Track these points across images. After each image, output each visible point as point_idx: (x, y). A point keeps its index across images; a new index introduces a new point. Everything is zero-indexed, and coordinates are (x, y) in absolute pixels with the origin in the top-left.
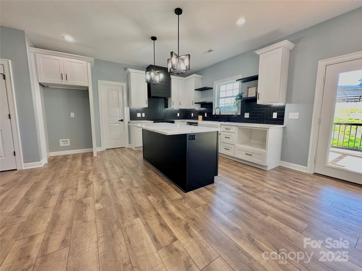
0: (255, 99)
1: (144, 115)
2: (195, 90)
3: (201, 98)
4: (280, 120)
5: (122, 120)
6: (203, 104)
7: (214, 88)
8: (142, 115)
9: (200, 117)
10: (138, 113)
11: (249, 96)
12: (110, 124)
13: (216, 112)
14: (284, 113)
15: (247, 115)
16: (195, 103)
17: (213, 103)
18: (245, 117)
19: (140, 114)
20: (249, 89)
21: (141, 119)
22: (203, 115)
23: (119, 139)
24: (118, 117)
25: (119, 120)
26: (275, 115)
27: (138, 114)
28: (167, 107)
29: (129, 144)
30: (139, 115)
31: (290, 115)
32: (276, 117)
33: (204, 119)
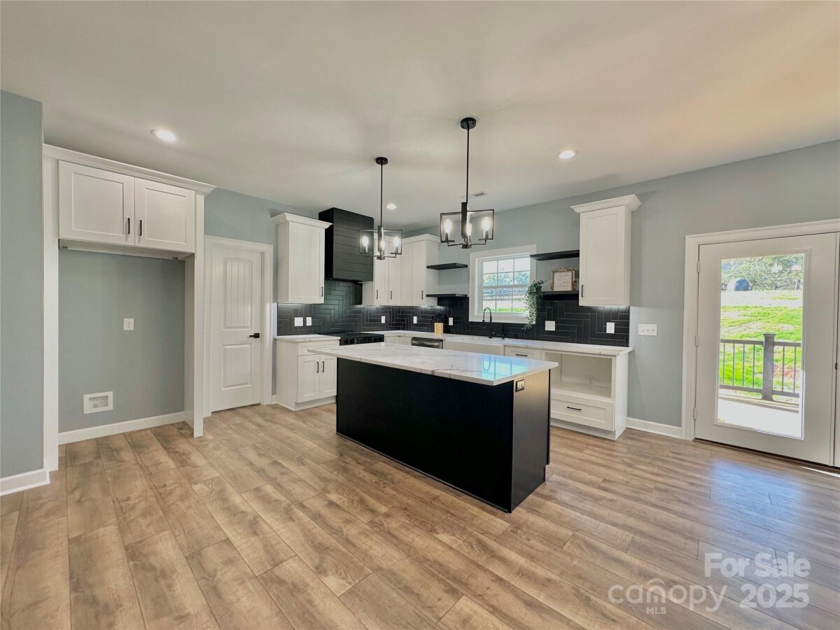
0: (573, 296)
1: (309, 321)
2: (428, 267)
3: (439, 284)
4: (622, 337)
5: (257, 336)
6: (441, 299)
7: (471, 267)
8: (305, 322)
9: (439, 326)
10: (297, 316)
11: (556, 289)
12: (227, 347)
13: (475, 316)
14: (628, 324)
15: (550, 326)
16: (427, 296)
17: (470, 296)
18: (546, 329)
19: (302, 319)
20: (556, 274)
21: (305, 330)
22: (446, 322)
23: (248, 384)
24: (247, 327)
25: (251, 336)
26: (610, 328)
27: (296, 318)
28: (361, 304)
29: (273, 394)
30: (298, 322)
31: (641, 328)
32: (613, 332)
33: (447, 330)
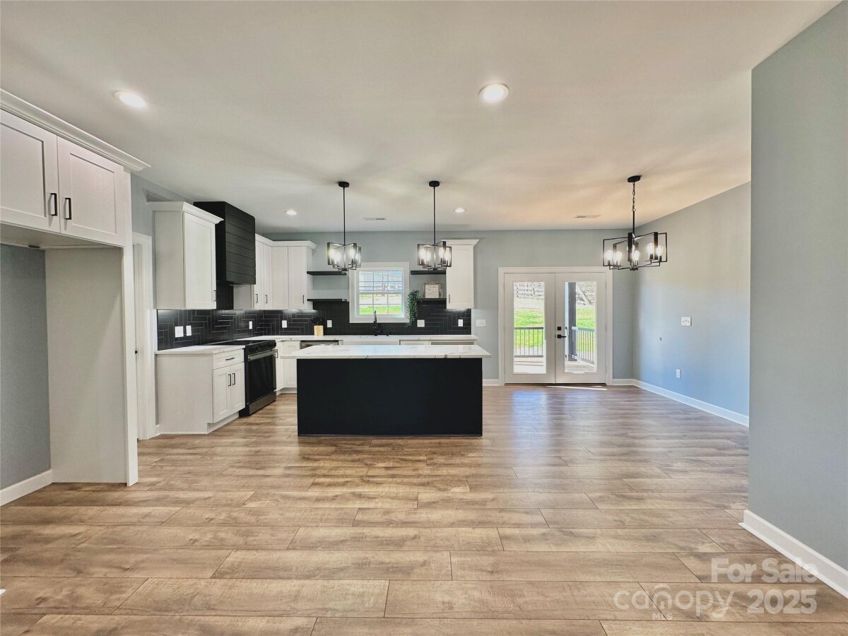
0: (441, 302)
1: (190, 331)
2: (308, 273)
3: (313, 289)
4: (467, 328)
6: (316, 303)
7: (349, 274)
8: (185, 332)
9: (319, 330)
10: (177, 326)
11: (427, 297)
13: (354, 318)
14: (470, 321)
15: (421, 323)
16: (308, 300)
17: (349, 300)
18: (418, 326)
19: (182, 328)
20: (427, 286)
21: (186, 342)
22: (325, 325)
26: (461, 323)
27: (176, 328)
28: (232, 309)
29: (157, 422)
30: (179, 332)
31: (477, 322)
32: (462, 326)
33: (326, 332)
